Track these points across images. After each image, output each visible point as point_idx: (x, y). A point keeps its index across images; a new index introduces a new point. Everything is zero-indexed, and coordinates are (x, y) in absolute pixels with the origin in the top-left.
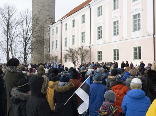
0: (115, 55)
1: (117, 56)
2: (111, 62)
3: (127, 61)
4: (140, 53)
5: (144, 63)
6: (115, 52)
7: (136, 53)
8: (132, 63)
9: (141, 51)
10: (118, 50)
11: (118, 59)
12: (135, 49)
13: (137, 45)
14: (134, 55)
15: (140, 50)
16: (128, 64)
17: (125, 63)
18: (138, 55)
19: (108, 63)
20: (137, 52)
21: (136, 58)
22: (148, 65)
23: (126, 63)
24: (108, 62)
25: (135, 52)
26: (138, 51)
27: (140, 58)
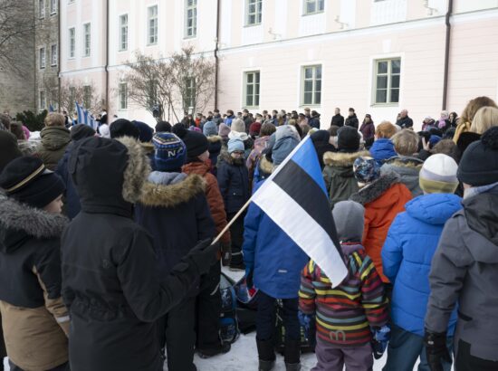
0: (308, 85)
1: (314, 92)
2: (295, 112)
3: (351, 110)
4: (396, 81)
5: (410, 116)
6: (308, 74)
7: (381, 82)
8: (369, 116)
9: (402, 75)
10: (319, 68)
11: (318, 100)
12: (382, 66)
13: (387, 53)
14: (375, 89)
15: (396, 69)
16: (357, 121)
17: (345, 115)
18: (389, 89)
19: (284, 117)
20: (386, 77)
21: (381, 98)
22: (424, 122)
23: (350, 117)
24: (284, 111)
25: (379, 78)
26: (389, 74)
27: (395, 98)
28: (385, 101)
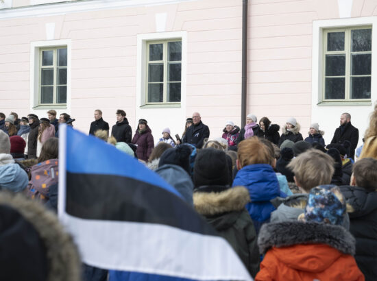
0: (46, 76)
1: (55, 85)
4: (176, 72)
6: (46, 61)
7: (155, 73)
9: (184, 62)
10: (62, 51)
12: (155, 50)
14: (146, 83)
15: (175, 54)
18: (166, 82)
20: (161, 66)
21: (155, 95)
25: (151, 66)
26: (165, 61)
27: (175, 96)
28: (161, 100)
